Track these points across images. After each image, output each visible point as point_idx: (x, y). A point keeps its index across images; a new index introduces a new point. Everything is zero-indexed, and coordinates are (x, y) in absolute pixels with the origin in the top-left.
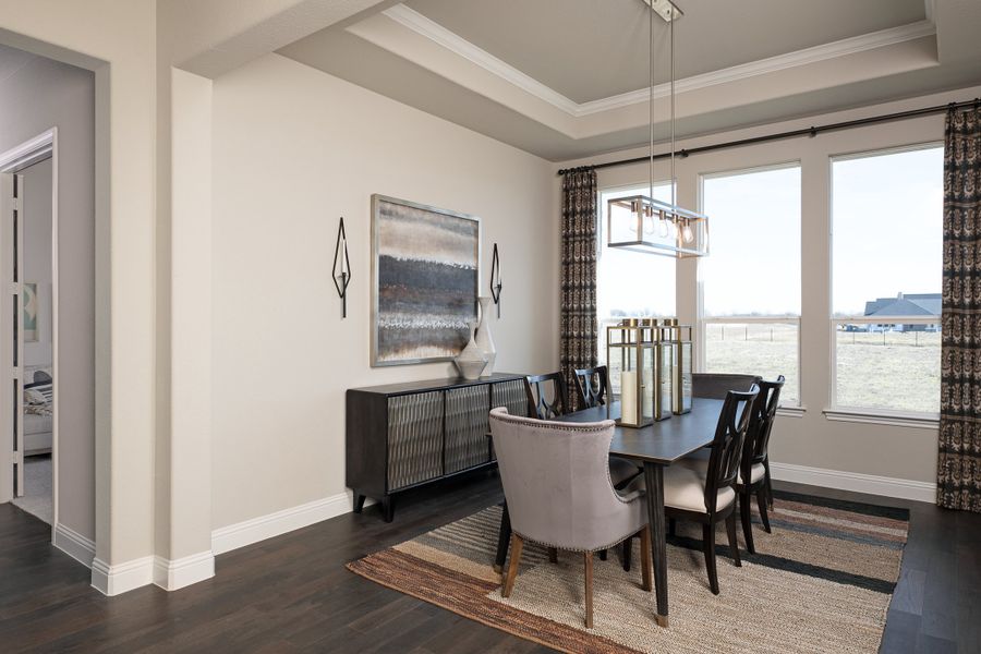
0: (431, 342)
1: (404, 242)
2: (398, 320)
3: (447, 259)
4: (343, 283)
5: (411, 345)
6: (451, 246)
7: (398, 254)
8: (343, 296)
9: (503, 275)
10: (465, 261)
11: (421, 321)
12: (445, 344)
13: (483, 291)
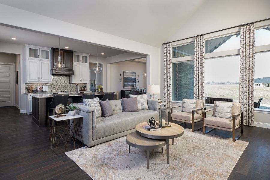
0: (130, 86)
1: (127, 76)
2: (126, 84)
3: (132, 77)
4: (120, 80)
5: (128, 86)
6: (132, 75)
7: (126, 77)
8: (121, 81)
9: (139, 77)
10: (134, 77)
11: (129, 84)
12: (132, 86)
13: (137, 80)
